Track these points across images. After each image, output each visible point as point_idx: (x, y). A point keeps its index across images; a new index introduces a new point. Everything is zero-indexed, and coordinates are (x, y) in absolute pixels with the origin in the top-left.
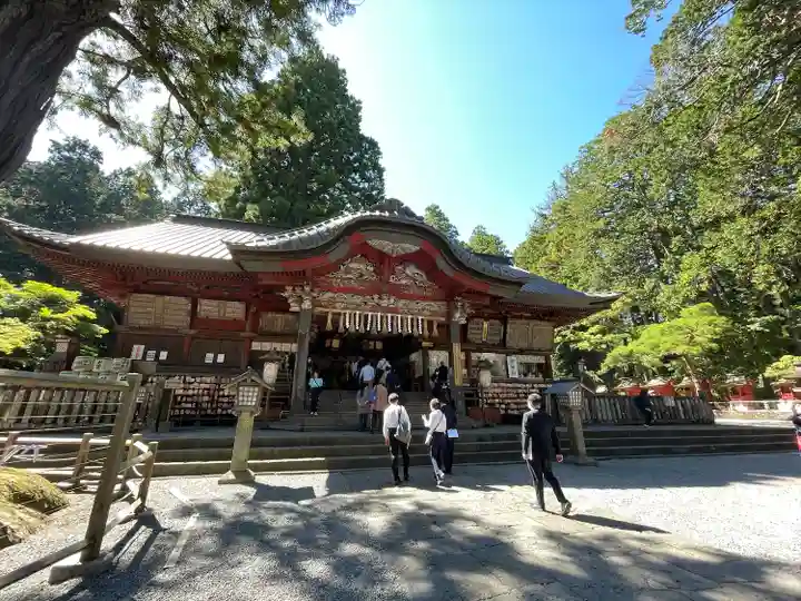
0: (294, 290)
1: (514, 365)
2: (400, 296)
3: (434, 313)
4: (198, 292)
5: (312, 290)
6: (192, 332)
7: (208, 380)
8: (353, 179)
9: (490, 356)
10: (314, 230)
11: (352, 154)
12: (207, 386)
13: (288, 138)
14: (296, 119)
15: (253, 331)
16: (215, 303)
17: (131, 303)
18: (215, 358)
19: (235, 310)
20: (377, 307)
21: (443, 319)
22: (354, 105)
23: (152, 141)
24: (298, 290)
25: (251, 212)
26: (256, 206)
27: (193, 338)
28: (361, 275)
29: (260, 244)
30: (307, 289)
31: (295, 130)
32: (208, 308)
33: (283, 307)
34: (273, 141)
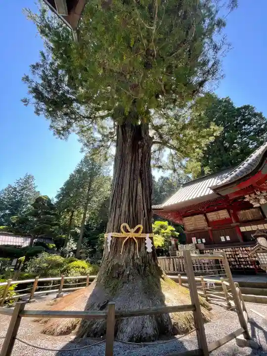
0: (250, 196)
4: (205, 210)
5: (261, 193)
6: (210, 228)
7: (229, 249)
8: (245, 129)
10: (246, 164)
11: (237, 120)
12: (230, 253)
13: (213, 136)
14: (213, 127)
15: (237, 222)
16: (213, 213)
17: (185, 222)
18: (225, 238)
19: (223, 214)
22: (225, 101)
23: (171, 166)
24: (253, 195)
25: (207, 170)
26: (207, 167)
27: (211, 230)
29: (223, 182)
30: (258, 193)
31: (214, 131)
32: (212, 216)
33: (249, 206)
34: (207, 140)
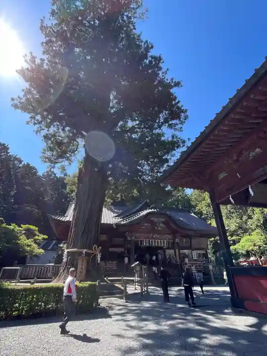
1: (195, 254)
2: (159, 234)
3: (169, 239)
9: (186, 251)
15: (110, 244)
20: (152, 238)
21: (172, 241)
28: (147, 227)
